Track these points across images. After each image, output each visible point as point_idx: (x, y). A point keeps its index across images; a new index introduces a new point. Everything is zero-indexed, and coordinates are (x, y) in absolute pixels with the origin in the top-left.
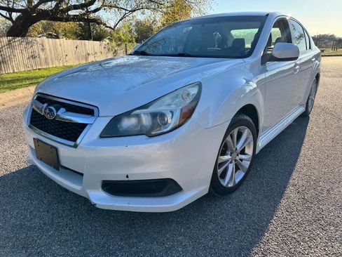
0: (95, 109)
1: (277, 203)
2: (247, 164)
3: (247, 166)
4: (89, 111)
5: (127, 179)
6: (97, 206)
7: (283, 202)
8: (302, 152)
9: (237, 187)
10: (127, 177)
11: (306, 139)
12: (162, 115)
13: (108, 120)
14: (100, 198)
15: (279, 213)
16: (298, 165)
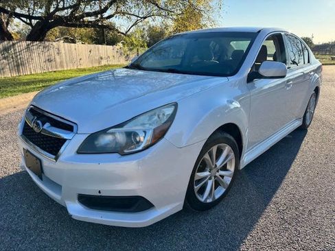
0: (74, 126)
1: (255, 221)
2: (228, 180)
3: (229, 183)
4: (69, 128)
5: (99, 194)
6: (73, 217)
7: (261, 221)
8: (292, 168)
9: (216, 202)
10: (100, 192)
11: (299, 155)
12: (136, 134)
13: (85, 137)
14: (76, 210)
15: (254, 233)
16: (285, 181)
